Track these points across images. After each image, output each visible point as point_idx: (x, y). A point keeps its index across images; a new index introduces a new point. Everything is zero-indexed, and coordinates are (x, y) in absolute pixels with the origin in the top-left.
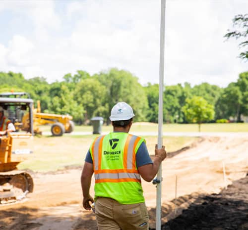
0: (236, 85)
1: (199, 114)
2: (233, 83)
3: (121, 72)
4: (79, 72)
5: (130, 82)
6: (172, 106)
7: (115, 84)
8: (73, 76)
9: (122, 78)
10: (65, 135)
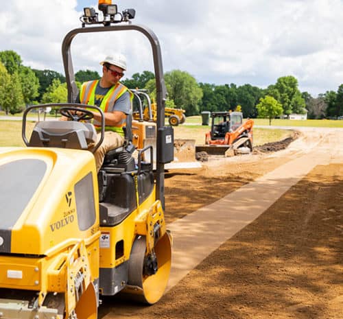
0: (276, 87)
1: (271, 111)
2: (272, 86)
3: (183, 73)
4: (145, 72)
5: (191, 82)
6: (221, 103)
7: (178, 83)
8: (140, 75)
9: (184, 78)
10: (180, 125)
